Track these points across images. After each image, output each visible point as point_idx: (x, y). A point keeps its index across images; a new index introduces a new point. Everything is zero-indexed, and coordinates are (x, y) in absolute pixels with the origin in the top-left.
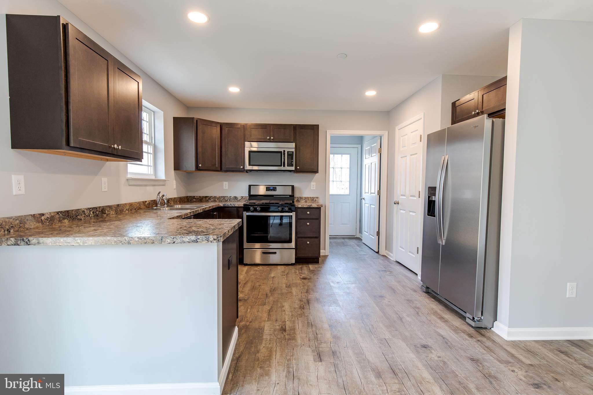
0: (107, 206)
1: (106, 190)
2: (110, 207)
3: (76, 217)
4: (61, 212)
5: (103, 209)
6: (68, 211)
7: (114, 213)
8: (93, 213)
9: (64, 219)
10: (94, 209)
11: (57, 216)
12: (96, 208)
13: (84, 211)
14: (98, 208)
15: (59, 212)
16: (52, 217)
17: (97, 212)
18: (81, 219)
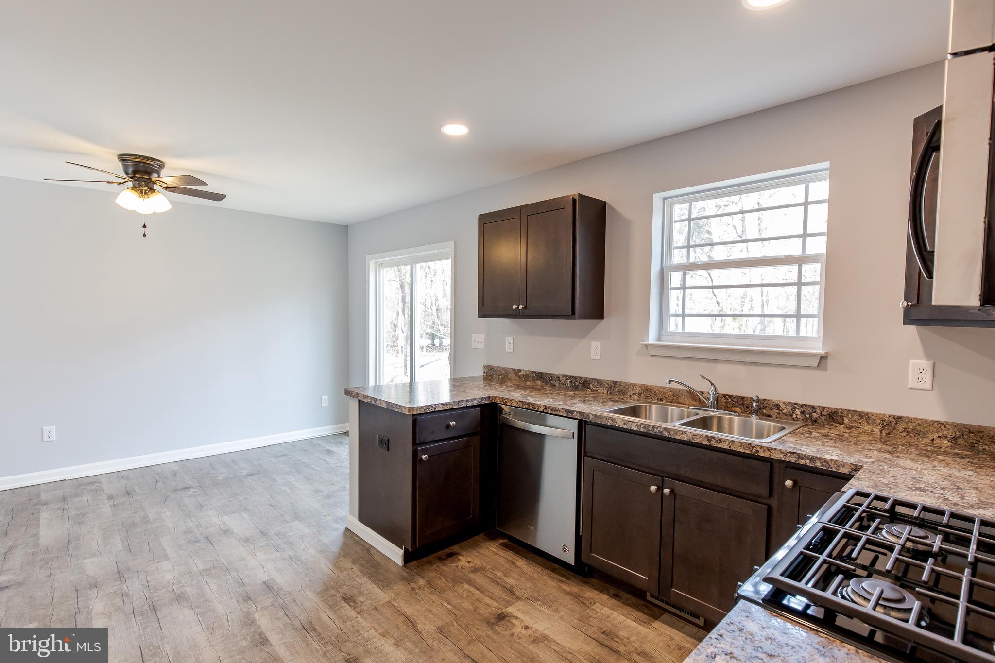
0: (593, 379)
1: (598, 357)
2: (599, 382)
3: (550, 381)
4: (535, 372)
5: (586, 381)
6: (541, 373)
7: (605, 392)
8: (571, 382)
9: (538, 379)
10: (573, 379)
11: (531, 375)
12: (576, 378)
13: (559, 378)
14: (578, 378)
15: (533, 372)
16: (527, 374)
17: (577, 383)
18: (555, 386)
